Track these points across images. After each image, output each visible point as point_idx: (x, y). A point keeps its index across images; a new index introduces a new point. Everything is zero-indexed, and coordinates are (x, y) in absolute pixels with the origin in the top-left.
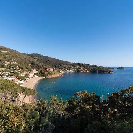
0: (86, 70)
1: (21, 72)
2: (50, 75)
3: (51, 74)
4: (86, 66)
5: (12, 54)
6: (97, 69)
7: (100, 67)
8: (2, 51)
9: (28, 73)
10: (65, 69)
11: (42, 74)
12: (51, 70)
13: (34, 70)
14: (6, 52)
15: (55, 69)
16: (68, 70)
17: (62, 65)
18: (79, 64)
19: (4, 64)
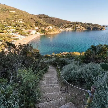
0: (82, 28)
1: (24, 29)
4: (83, 25)
5: (20, 14)
8: (12, 12)
9: (31, 30)
11: (43, 31)
13: (37, 28)
14: (14, 12)
15: (54, 27)
16: (67, 29)
18: (77, 23)
19: (11, 23)
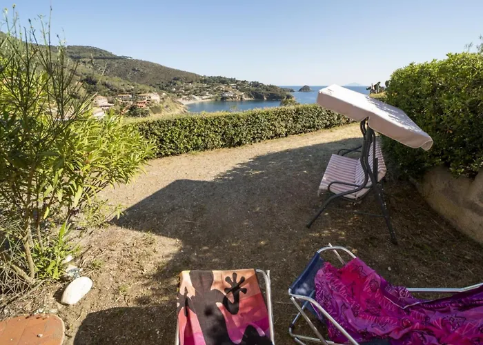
0: (241, 96)
2: (155, 113)
3: (156, 110)
4: (241, 85)
6: (264, 91)
7: (271, 86)
10: (189, 93)
12: (155, 97)
13: (102, 101)
15: (164, 94)
16: (197, 98)
17: (179, 82)
18: (223, 81)
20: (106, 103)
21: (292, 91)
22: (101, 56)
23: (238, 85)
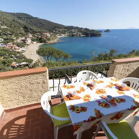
2: (48, 41)
6: (90, 32)
7: (93, 30)
10: (60, 33)
11: (40, 40)
12: (48, 35)
17: (56, 28)
20: (31, 36)
21: (101, 32)
22: (28, 17)
23: (79, 30)
